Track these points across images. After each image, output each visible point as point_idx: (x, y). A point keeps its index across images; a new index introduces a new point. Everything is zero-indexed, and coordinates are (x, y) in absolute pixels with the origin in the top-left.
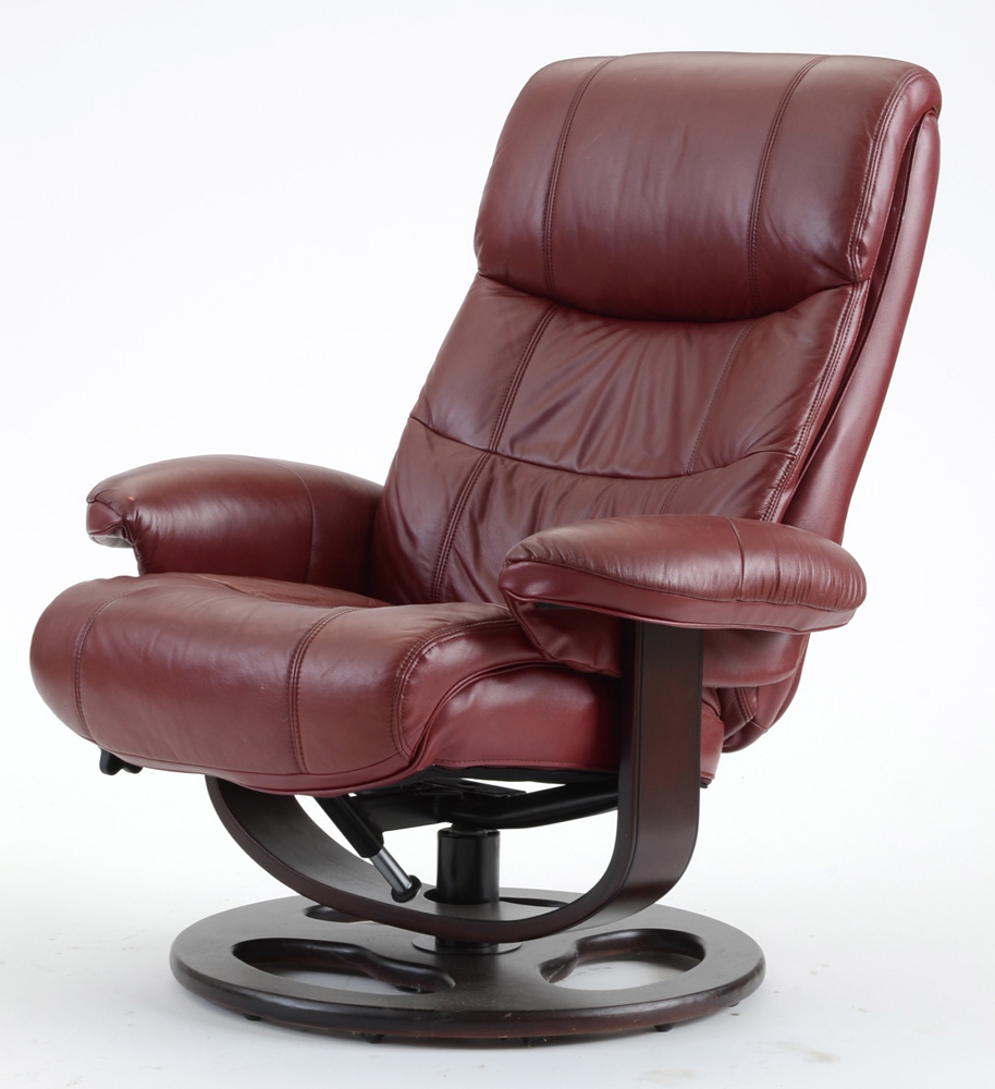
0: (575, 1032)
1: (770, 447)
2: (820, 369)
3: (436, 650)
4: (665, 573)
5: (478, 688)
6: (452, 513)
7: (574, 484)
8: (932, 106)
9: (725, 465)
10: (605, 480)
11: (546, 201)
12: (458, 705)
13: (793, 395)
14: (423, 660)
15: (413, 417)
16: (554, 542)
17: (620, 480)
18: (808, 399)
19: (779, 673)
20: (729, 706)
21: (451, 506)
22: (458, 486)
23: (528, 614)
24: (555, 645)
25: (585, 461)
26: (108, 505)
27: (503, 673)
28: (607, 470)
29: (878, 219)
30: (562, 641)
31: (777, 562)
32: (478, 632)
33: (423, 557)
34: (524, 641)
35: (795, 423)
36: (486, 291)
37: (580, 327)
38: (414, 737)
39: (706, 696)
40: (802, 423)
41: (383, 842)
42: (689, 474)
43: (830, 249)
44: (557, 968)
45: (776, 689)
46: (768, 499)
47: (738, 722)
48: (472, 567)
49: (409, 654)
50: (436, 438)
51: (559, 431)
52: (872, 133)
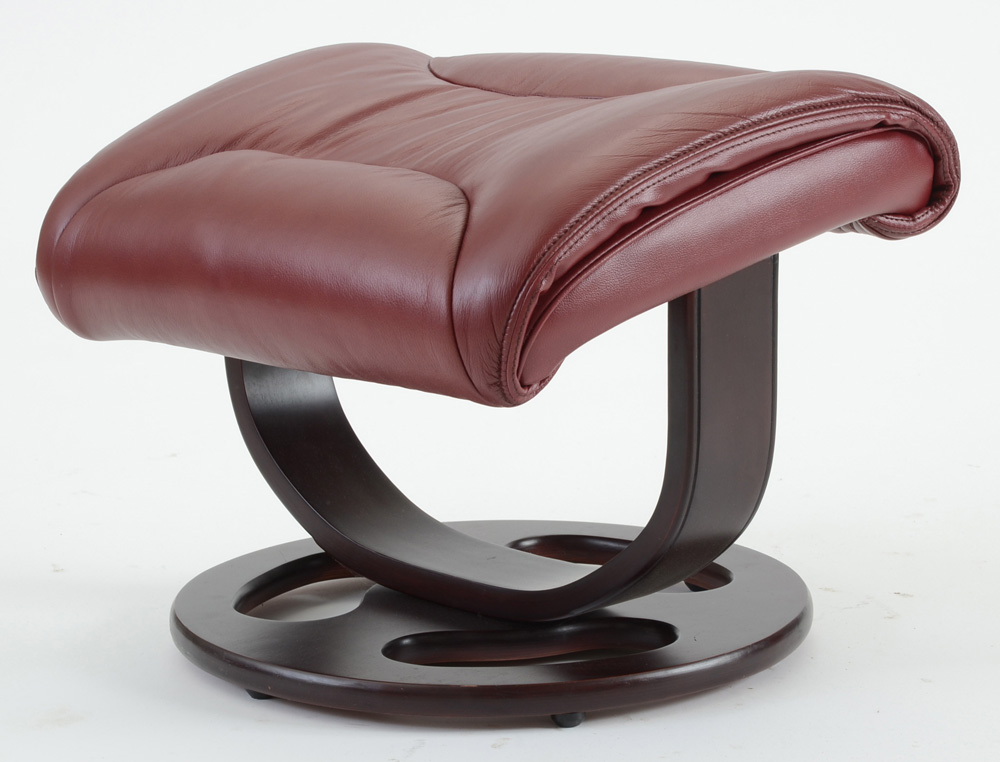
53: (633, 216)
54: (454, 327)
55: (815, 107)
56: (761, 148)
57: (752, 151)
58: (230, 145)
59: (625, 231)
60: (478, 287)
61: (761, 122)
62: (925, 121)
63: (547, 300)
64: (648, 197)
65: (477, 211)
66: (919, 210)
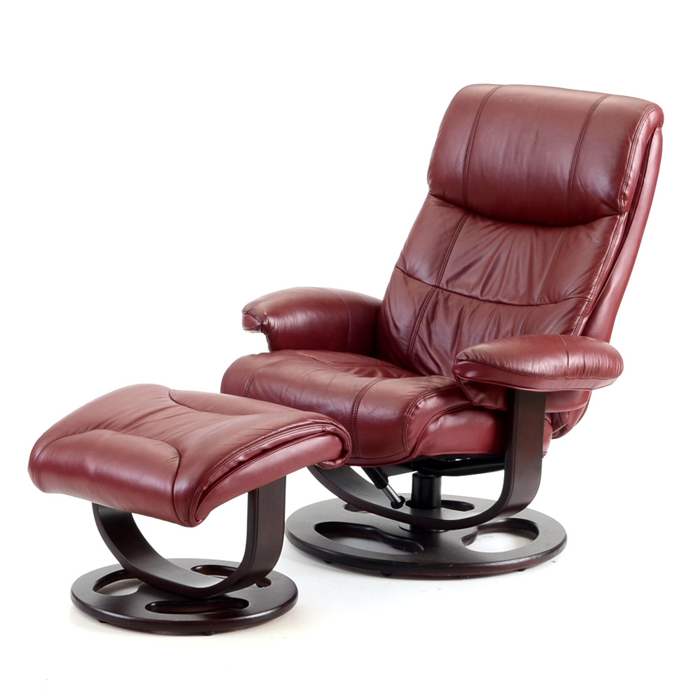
0: (482, 573)
1: (579, 295)
2: (603, 256)
3: (423, 403)
4: (532, 367)
5: (442, 418)
6: (417, 317)
7: (479, 306)
8: (660, 122)
9: (556, 302)
10: (494, 305)
11: (465, 160)
12: (432, 427)
13: (590, 269)
14: (417, 407)
15: (396, 267)
16: (480, 352)
17: (501, 306)
18: (597, 272)
19: (580, 404)
20: (555, 420)
21: (417, 312)
22: (421, 303)
23: (465, 384)
24: (478, 398)
25: (485, 293)
26: (254, 317)
27: (453, 412)
28: (495, 299)
29: (633, 182)
30: (481, 396)
31: (584, 358)
32: (443, 393)
33: (403, 339)
34: (463, 396)
35: (591, 283)
36: (433, 203)
37: (481, 224)
38: (413, 443)
39: (546, 417)
40: (594, 283)
41: (388, 481)
42: (537, 305)
43: (609, 196)
44: (469, 539)
45: (577, 412)
46: (577, 321)
47: (559, 427)
48: (427, 345)
49: (409, 405)
50: (409, 279)
51: (471, 278)
52: (631, 139)
53: (235, 465)
54: (174, 499)
55: (300, 426)
56: (281, 440)
57: (277, 442)
58: (97, 427)
59: (233, 469)
60: (182, 485)
61: (281, 432)
62: (339, 430)
63: (205, 493)
64: (241, 458)
65: (183, 460)
66: (337, 459)
